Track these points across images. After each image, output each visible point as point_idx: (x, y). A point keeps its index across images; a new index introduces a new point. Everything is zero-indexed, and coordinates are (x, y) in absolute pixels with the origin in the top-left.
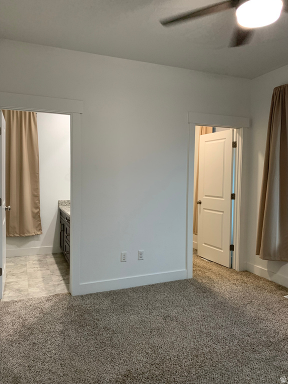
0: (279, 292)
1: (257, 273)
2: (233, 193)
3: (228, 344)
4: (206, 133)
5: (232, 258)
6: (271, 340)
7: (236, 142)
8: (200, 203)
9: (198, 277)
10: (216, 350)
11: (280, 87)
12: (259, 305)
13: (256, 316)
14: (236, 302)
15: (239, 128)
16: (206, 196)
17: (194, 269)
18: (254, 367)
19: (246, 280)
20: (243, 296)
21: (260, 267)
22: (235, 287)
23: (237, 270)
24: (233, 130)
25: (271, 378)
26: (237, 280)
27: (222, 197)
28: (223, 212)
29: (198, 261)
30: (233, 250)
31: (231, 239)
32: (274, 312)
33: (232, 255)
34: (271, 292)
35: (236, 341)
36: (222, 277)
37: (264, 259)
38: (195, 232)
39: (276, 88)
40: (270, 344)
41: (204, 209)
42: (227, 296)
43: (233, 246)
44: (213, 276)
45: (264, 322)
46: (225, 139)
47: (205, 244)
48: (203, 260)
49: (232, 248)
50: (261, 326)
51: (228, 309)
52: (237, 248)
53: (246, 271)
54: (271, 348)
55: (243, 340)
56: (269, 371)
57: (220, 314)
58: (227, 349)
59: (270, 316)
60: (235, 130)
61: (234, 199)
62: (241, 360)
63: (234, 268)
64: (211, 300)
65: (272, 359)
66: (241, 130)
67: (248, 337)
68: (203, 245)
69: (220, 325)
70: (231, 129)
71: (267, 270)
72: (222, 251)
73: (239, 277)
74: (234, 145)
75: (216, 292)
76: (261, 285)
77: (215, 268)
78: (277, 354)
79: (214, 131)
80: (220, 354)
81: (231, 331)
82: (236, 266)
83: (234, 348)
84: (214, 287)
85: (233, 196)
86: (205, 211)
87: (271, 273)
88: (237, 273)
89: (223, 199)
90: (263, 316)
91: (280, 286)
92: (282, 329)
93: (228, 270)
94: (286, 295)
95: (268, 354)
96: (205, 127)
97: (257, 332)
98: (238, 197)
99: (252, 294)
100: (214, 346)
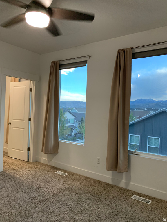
0: (53, 170)
1: (42, 162)
2: (30, 117)
3: (21, 207)
4: (15, 82)
5: (29, 155)
6: (46, 198)
7: (32, 88)
8: (10, 124)
9: (6, 170)
10: (13, 213)
11: (54, 61)
12: (42, 180)
13: (39, 186)
14: (29, 180)
15: (33, 81)
16: (14, 119)
17: (5, 165)
18: (35, 216)
19: (36, 167)
20: (33, 176)
21: (44, 158)
22: (29, 172)
23: (31, 162)
24: (30, 82)
25: (43, 220)
26: (31, 168)
27: (23, 120)
28: (24, 129)
29: (8, 160)
30: (29, 150)
31: (28, 144)
32: (49, 182)
33: (29, 153)
34: (49, 171)
35: (26, 204)
36: (22, 167)
37: (45, 153)
38: (7, 142)
39: (52, 62)
40: (45, 200)
41: (13, 127)
42: (24, 178)
43: (29, 148)
44: (16, 168)
45: (43, 189)
46: (26, 86)
47: (13, 148)
48: (11, 159)
49: (29, 149)
50: (41, 191)
51: (24, 186)
52: (31, 149)
53: (37, 162)
54: (45, 203)
55: (30, 202)
56: (43, 216)
57: (18, 190)
58: (20, 210)
59: (47, 185)
60: (31, 81)
61: (30, 121)
62: (27, 215)
63: (30, 161)
64: (14, 182)
65: (45, 209)
66: (34, 82)
67: (33, 200)
68: (12, 149)
69: (18, 197)
70: (29, 81)
71: (47, 159)
72: (23, 152)
73: (32, 166)
74: (31, 90)
75: (17, 177)
76: (44, 168)
77: (18, 163)
78: (48, 205)
79: (19, 81)
80: (15, 215)
81: (24, 199)
82: (31, 160)
83: (24, 209)
84: (16, 174)
85: (30, 119)
86: (13, 128)
87: (49, 161)
88: (31, 164)
89: (24, 121)
90: (43, 185)
91: (54, 167)
92: (52, 190)
93: (26, 163)
94: (56, 171)
95: (43, 206)
96: (14, 78)
97: (38, 196)
98: (33, 120)
99: (38, 174)
100: (12, 211)
